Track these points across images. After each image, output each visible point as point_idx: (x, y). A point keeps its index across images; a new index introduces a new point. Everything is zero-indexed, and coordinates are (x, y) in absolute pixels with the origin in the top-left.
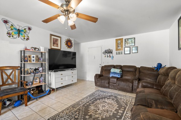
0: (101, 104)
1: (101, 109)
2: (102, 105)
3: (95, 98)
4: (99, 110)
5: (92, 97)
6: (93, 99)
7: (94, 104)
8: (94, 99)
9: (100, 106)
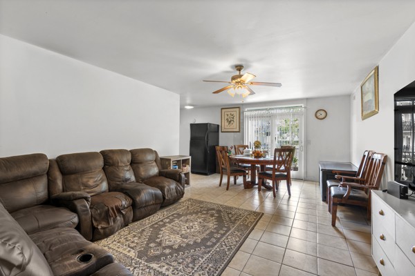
0: (194, 232)
1: (196, 223)
2: (192, 230)
3: (207, 247)
4: (200, 222)
5: (217, 252)
6: (212, 246)
7: (208, 232)
8: (209, 243)
9: (197, 227)
